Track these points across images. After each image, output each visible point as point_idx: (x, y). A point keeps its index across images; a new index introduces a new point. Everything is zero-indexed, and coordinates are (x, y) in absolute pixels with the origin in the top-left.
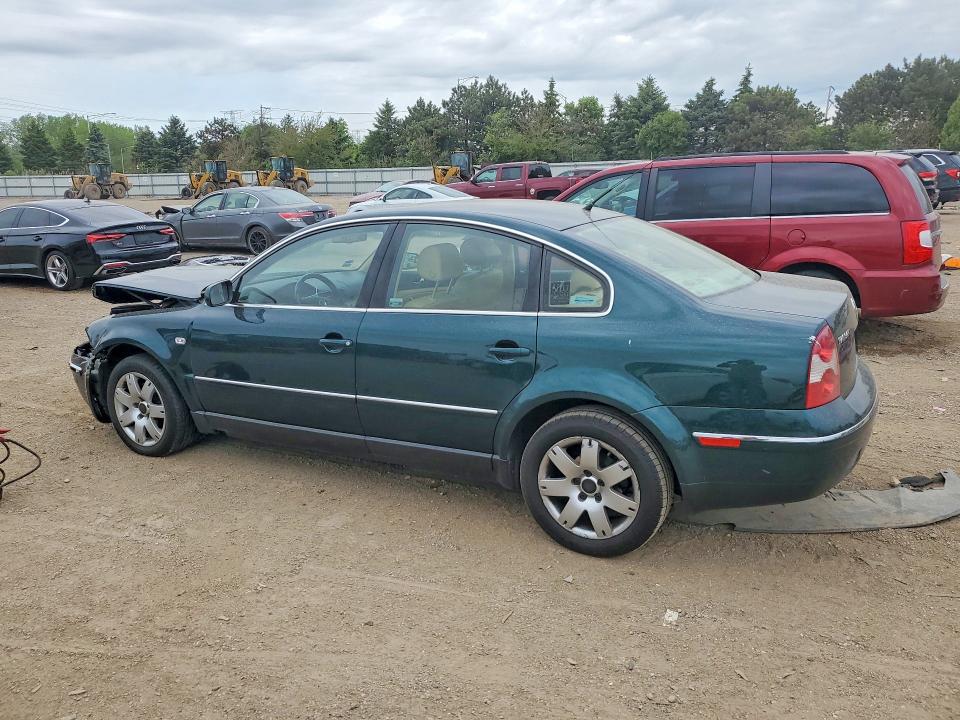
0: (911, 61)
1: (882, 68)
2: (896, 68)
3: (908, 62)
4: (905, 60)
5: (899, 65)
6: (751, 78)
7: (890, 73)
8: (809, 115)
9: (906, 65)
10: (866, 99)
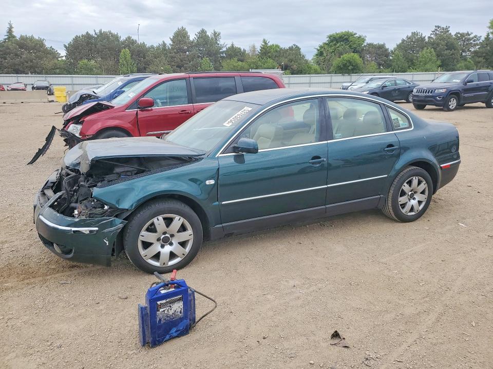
0: (97, 31)
1: (84, 33)
2: (91, 34)
3: (96, 32)
4: (95, 31)
5: (92, 33)
6: (13, 30)
7: (88, 36)
8: (52, 54)
9: (96, 33)
10: (80, 48)
